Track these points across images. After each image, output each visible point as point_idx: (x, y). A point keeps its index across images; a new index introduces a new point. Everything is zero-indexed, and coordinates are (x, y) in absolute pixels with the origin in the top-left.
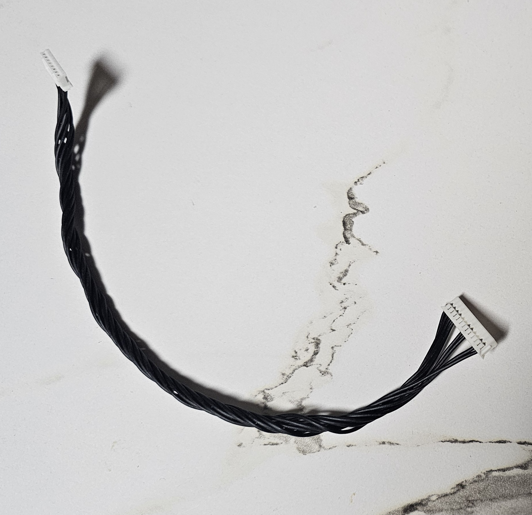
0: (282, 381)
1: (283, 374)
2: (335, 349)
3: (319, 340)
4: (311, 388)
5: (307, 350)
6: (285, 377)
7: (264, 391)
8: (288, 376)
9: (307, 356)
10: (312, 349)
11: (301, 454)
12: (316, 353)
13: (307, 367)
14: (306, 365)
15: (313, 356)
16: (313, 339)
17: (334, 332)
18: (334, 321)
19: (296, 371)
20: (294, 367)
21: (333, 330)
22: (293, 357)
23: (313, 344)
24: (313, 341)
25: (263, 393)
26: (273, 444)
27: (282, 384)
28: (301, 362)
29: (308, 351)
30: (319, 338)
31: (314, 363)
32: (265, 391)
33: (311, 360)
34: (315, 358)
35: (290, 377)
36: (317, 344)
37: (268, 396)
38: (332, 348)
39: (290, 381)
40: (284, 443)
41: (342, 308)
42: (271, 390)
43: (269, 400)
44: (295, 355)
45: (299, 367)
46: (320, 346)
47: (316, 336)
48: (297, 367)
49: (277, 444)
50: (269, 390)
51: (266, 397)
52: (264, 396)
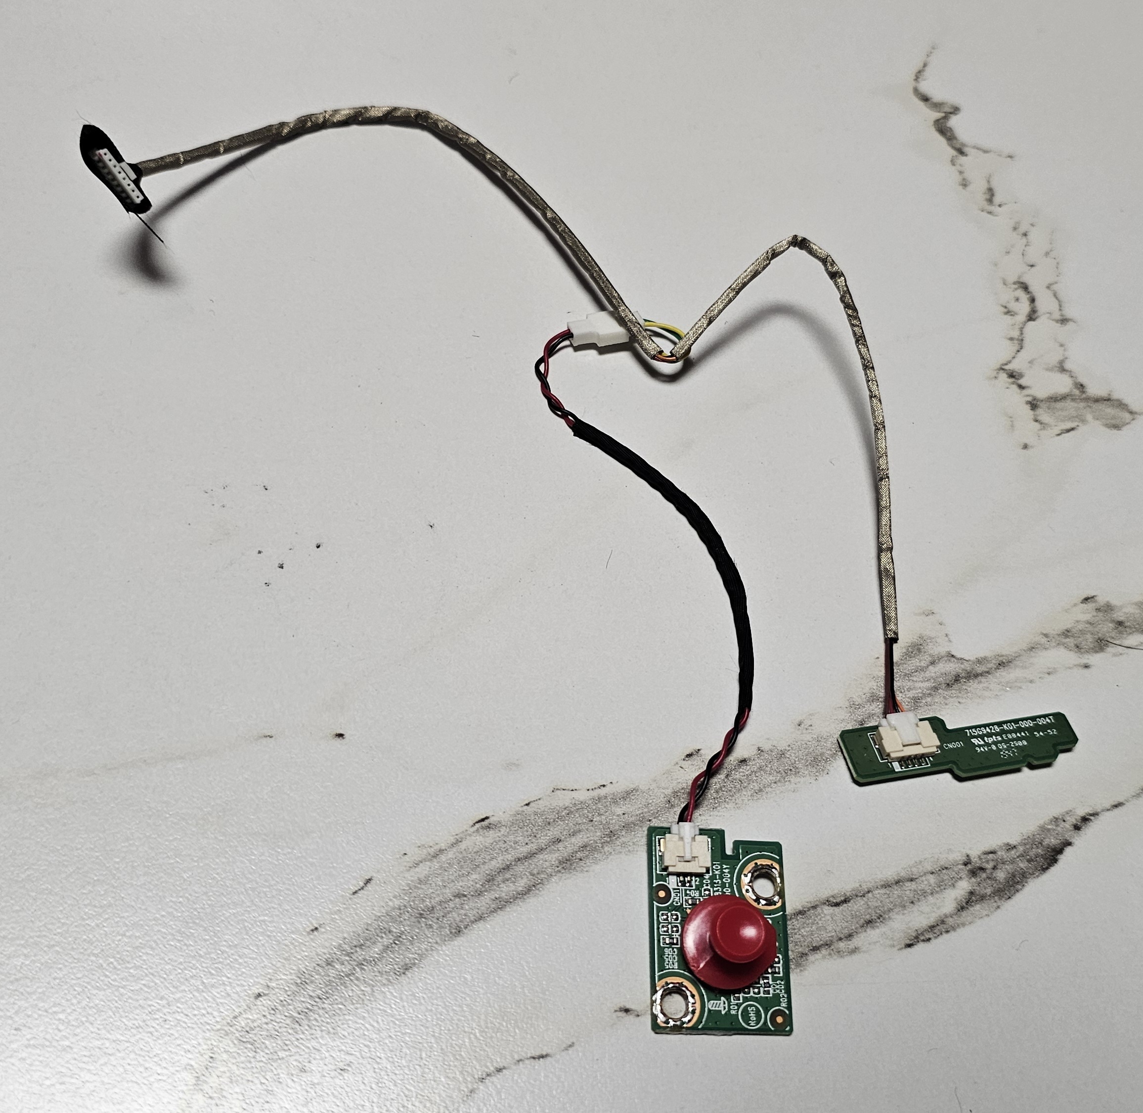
0: (1017, 348)
1: (1012, 340)
3: (1023, 283)
4: (1062, 345)
5: (1017, 300)
6: (1016, 342)
7: (1003, 369)
8: (1018, 340)
9: (1024, 308)
10: (1023, 296)
11: (1115, 431)
12: (1032, 301)
13: (1034, 321)
14: (1030, 319)
15: (1030, 305)
16: (1014, 284)
17: (1034, 268)
18: (1023, 254)
19: (1026, 330)
20: (1018, 327)
21: (1032, 266)
22: (1006, 314)
23: (1019, 290)
24: (1016, 287)
25: (1002, 371)
26: (1068, 431)
27: (1019, 351)
28: (1021, 318)
30: (1021, 280)
31: (1040, 313)
32: (1003, 367)
33: (1033, 311)
34: (1036, 307)
35: (1023, 340)
36: (1025, 288)
37: (1012, 373)
38: (1048, 287)
39: (1026, 345)
40: (1080, 424)
41: (1020, 236)
42: (1009, 365)
43: (1017, 377)
44: (1006, 310)
45: (1024, 325)
46: (1031, 289)
47: (1016, 280)
48: (1022, 325)
49: (1073, 429)
50: (1006, 364)
51: (1012, 375)
52: (1007, 374)
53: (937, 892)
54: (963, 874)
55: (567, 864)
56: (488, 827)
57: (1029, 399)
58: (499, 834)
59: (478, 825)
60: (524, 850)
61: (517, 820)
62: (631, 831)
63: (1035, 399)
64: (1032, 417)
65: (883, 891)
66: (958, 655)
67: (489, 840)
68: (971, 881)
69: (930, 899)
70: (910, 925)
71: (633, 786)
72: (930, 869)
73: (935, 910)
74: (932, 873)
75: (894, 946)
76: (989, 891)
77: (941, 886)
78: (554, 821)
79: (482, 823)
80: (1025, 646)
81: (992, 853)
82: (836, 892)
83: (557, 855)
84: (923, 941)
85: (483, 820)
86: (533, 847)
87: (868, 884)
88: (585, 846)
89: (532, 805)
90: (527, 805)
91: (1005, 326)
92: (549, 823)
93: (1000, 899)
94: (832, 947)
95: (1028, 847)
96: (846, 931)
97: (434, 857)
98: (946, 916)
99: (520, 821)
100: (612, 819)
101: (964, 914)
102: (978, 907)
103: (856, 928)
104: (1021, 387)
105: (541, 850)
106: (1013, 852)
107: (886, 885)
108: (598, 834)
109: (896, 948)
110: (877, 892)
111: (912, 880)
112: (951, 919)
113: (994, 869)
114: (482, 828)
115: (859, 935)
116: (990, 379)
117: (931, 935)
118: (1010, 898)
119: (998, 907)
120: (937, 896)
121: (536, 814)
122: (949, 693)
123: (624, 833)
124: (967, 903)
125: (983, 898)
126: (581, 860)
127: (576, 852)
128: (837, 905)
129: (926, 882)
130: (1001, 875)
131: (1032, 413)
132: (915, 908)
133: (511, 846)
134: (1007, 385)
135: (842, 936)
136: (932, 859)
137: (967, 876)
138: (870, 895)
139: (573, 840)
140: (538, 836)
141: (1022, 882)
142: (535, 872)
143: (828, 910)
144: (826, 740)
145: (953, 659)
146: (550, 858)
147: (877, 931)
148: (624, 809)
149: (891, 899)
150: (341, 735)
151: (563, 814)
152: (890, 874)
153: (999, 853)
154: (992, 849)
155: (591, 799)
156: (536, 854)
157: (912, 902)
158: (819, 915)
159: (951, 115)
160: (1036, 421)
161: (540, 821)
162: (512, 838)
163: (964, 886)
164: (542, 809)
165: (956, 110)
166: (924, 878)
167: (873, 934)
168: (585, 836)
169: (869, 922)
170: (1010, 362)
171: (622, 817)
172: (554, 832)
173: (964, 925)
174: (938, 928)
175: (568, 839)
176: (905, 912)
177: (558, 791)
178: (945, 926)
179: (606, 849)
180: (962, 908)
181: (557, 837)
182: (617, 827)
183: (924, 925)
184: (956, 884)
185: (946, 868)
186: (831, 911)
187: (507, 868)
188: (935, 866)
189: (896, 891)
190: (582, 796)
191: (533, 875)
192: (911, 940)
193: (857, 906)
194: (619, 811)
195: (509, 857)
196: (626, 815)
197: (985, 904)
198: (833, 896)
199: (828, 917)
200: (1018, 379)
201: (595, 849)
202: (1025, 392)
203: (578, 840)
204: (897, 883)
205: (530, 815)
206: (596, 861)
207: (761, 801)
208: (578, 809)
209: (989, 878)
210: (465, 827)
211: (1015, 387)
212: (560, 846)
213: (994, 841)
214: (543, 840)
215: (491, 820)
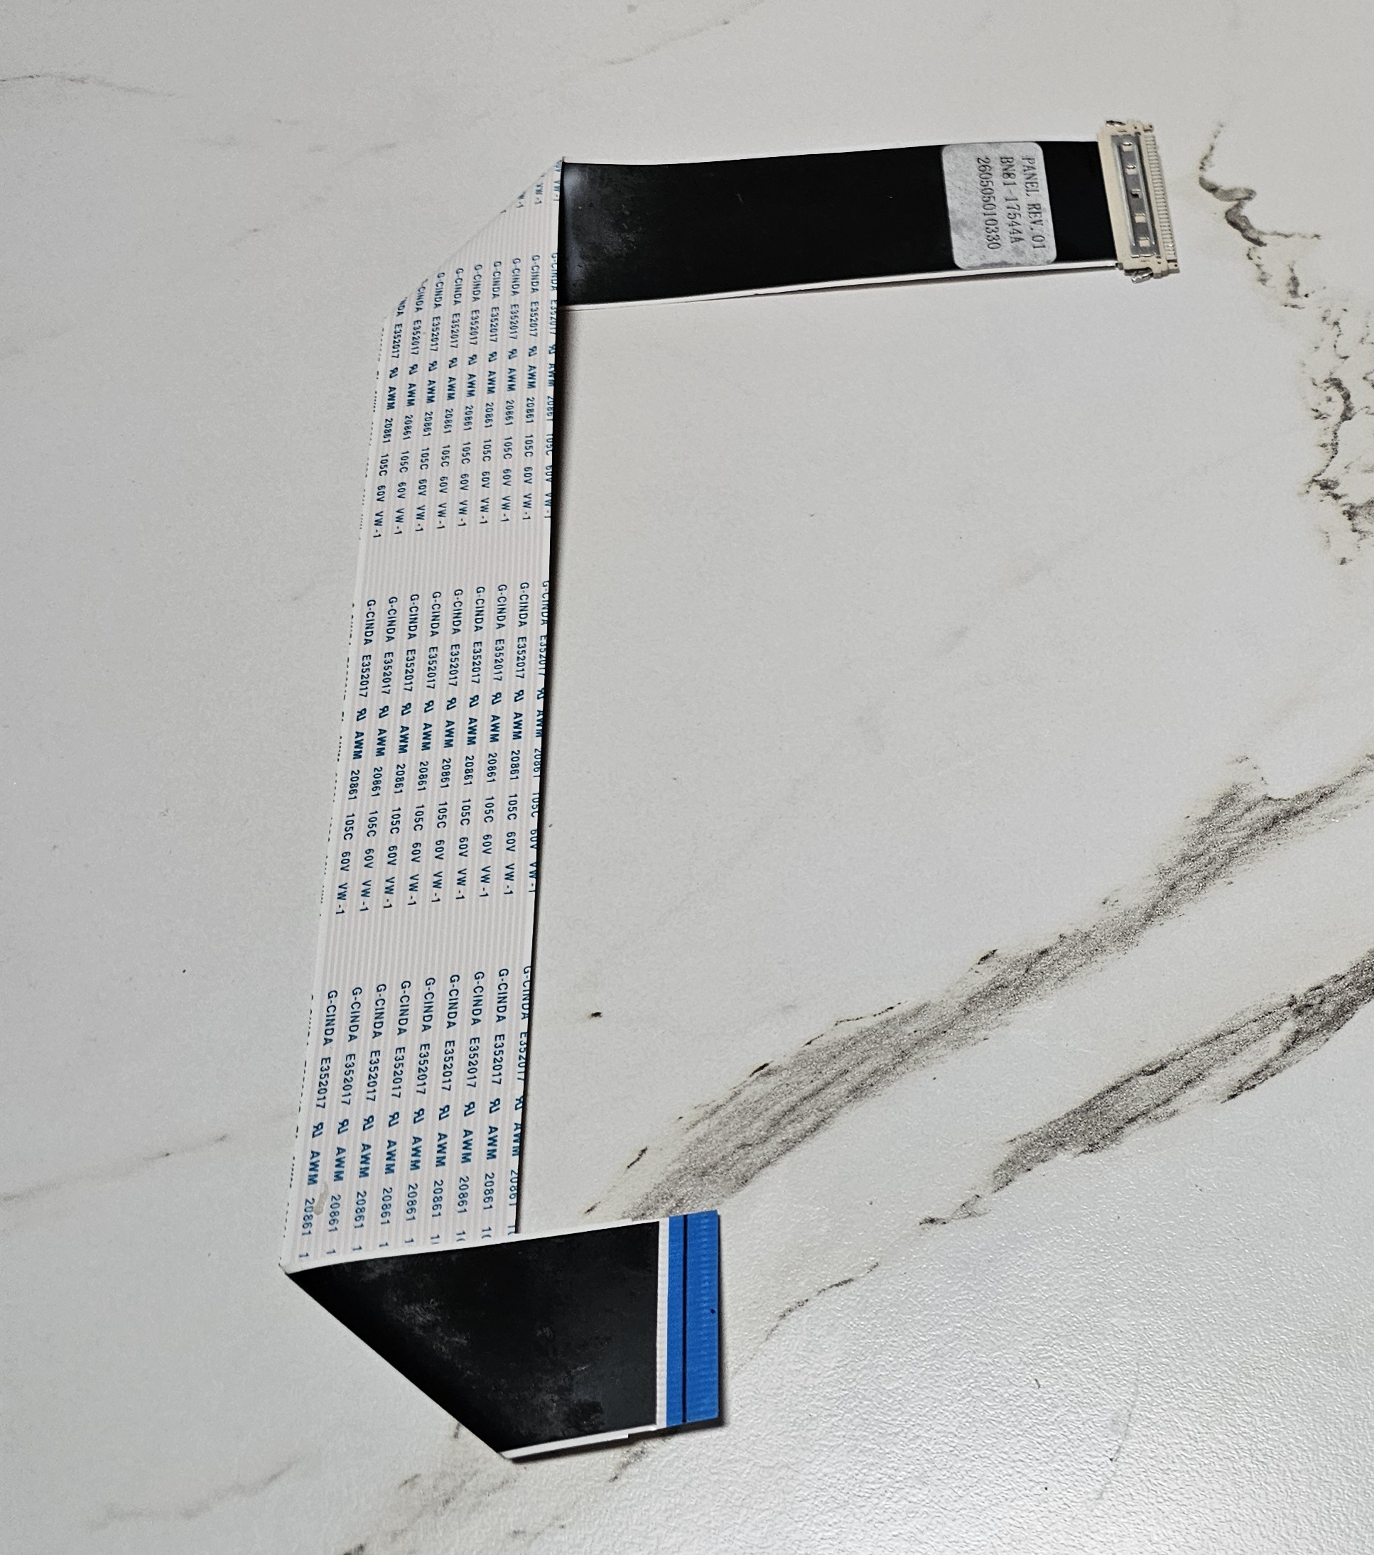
0: (1331, 454)
1: (1324, 445)
2: (1369, 377)
3: (1336, 379)
5: (1330, 400)
6: (1330, 447)
7: (1316, 481)
8: (1332, 444)
9: (1338, 406)
10: (1336, 394)
12: (1347, 397)
13: (1350, 419)
14: (1345, 417)
15: (1345, 402)
16: (1326, 381)
17: (1348, 359)
18: (1335, 346)
19: (1341, 432)
20: (1330, 431)
21: (1346, 358)
22: (1317, 418)
23: (1331, 388)
24: (1328, 385)
25: (1314, 483)
27: (1333, 457)
28: (1335, 418)
29: (1333, 400)
30: (1333, 376)
31: (1356, 409)
32: (1316, 479)
33: (1348, 408)
34: (1351, 403)
35: (1337, 444)
36: (1338, 384)
37: (1326, 483)
38: (1364, 378)
39: (1340, 448)
41: (1331, 326)
42: (1323, 474)
43: (1331, 487)
44: (1317, 414)
45: (1339, 426)
46: (1344, 384)
47: (1327, 377)
48: (1336, 427)
50: (1320, 475)
51: (1325, 486)
52: (1321, 485)
53: (1261, 1038)
54: (1288, 1015)
55: (857, 1092)
56: (768, 1074)
57: (1347, 508)
58: (781, 1078)
59: (756, 1074)
60: (808, 1089)
61: (799, 1061)
62: (925, 1046)
63: (1352, 507)
64: (1351, 527)
65: (1203, 1049)
66: (1276, 797)
67: (772, 1086)
68: (1297, 1020)
69: (1254, 1047)
70: (1233, 1076)
71: (922, 1002)
72: (1252, 1017)
73: (1259, 1056)
74: (1255, 1021)
75: (1217, 1100)
76: (1316, 1026)
77: (1265, 1031)
78: (840, 1053)
79: (762, 1071)
80: (1349, 773)
81: (1318, 988)
82: (1152, 1060)
83: (846, 1086)
84: (1248, 1089)
85: (762, 1068)
86: (818, 1083)
87: (1186, 1046)
88: (875, 1072)
89: (812, 1043)
90: (809, 1043)
91: (1317, 431)
92: (835, 1057)
93: (1328, 1032)
94: (1150, 1115)
95: (1357, 974)
96: (1163, 1097)
97: (712, 1114)
98: (1271, 1060)
99: (801, 1061)
100: (903, 1040)
101: (1290, 1054)
102: (1305, 1044)
103: (1175, 1092)
104: (1336, 497)
105: (827, 1084)
106: (1342, 983)
107: (1206, 1043)
108: (890, 1056)
109: (1219, 1102)
110: (1195, 1051)
111: (1233, 1033)
112: (1276, 1062)
113: (1321, 1003)
114: (762, 1075)
115: (1177, 1098)
116: (1300, 494)
117: (1255, 1082)
118: (1339, 1029)
119: (1327, 1040)
120: (1261, 1041)
121: (818, 1050)
122: (1267, 837)
123: (916, 1050)
124: (1293, 1043)
125: (1310, 1034)
126: (872, 1085)
127: (867, 1079)
128: (1153, 1072)
129: (1247, 1032)
130: (1328, 1008)
131: (1350, 522)
132: (1238, 1058)
133: (795, 1088)
134: (1322, 498)
135: (1160, 1102)
136: (1254, 1008)
137: (1292, 1016)
138: (1188, 1056)
139: (862, 1068)
140: (823, 1072)
141: (1352, 1009)
142: (823, 1107)
143: (1143, 1080)
144: (1134, 912)
145: (1271, 801)
146: (841, 1089)
147: (1198, 1089)
148: (915, 1026)
149: (1211, 1056)
150: (597, 1014)
151: (849, 1044)
152: (1209, 1030)
153: (1327, 987)
154: (1319, 984)
155: (877, 1025)
156: (823, 1089)
157: (1234, 1054)
158: (1134, 1086)
159: (1246, 201)
160: (1355, 531)
161: (824, 1056)
162: (793, 1079)
163: (1290, 1026)
164: (825, 1045)
165: (1250, 194)
166: (1246, 1028)
167: (1192, 1093)
168: (875, 1062)
169: (1188, 1083)
170: (1324, 471)
171: (914, 1034)
172: (841, 1064)
173: (1290, 1065)
174: (1264, 1073)
175: (856, 1068)
176: (1227, 1064)
177: (842, 1024)
178: (1270, 1070)
179: (898, 1069)
180: (1289, 1048)
181: (844, 1068)
182: (909, 1046)
183: (1248, 1074)
184: (1280, 1027)
185: (1270, 1013)
186: (1147, 1080)
187: (793, 1109)
188: (1258, 1014)
189: (1216, 1047)
190: (869, 1022)
191: (821, 1111)
192: (1234, 1091)
193: (1175, 1069)
194: (910, 1029)
195: (794, 1098)
196: (918, 1033)
197: (1313, 1040)
198: (1148, 1066)
199: (1144, 1087)
200: (1332, 489)
201: (886, 1072)
202: (1341, 501)
203: (867, 1067)
204: (1217, 1038)
205: (812, 1054)
206: (888, 1083)
207: (1066, 987)
208: (865, 1037)
209: (1315, 1013)
210: (744, 1079)
211: (1330, 498)
212: (848, 1076)
213: (1320, 976)
214: (829, 1074)
215: (771, 1066)
